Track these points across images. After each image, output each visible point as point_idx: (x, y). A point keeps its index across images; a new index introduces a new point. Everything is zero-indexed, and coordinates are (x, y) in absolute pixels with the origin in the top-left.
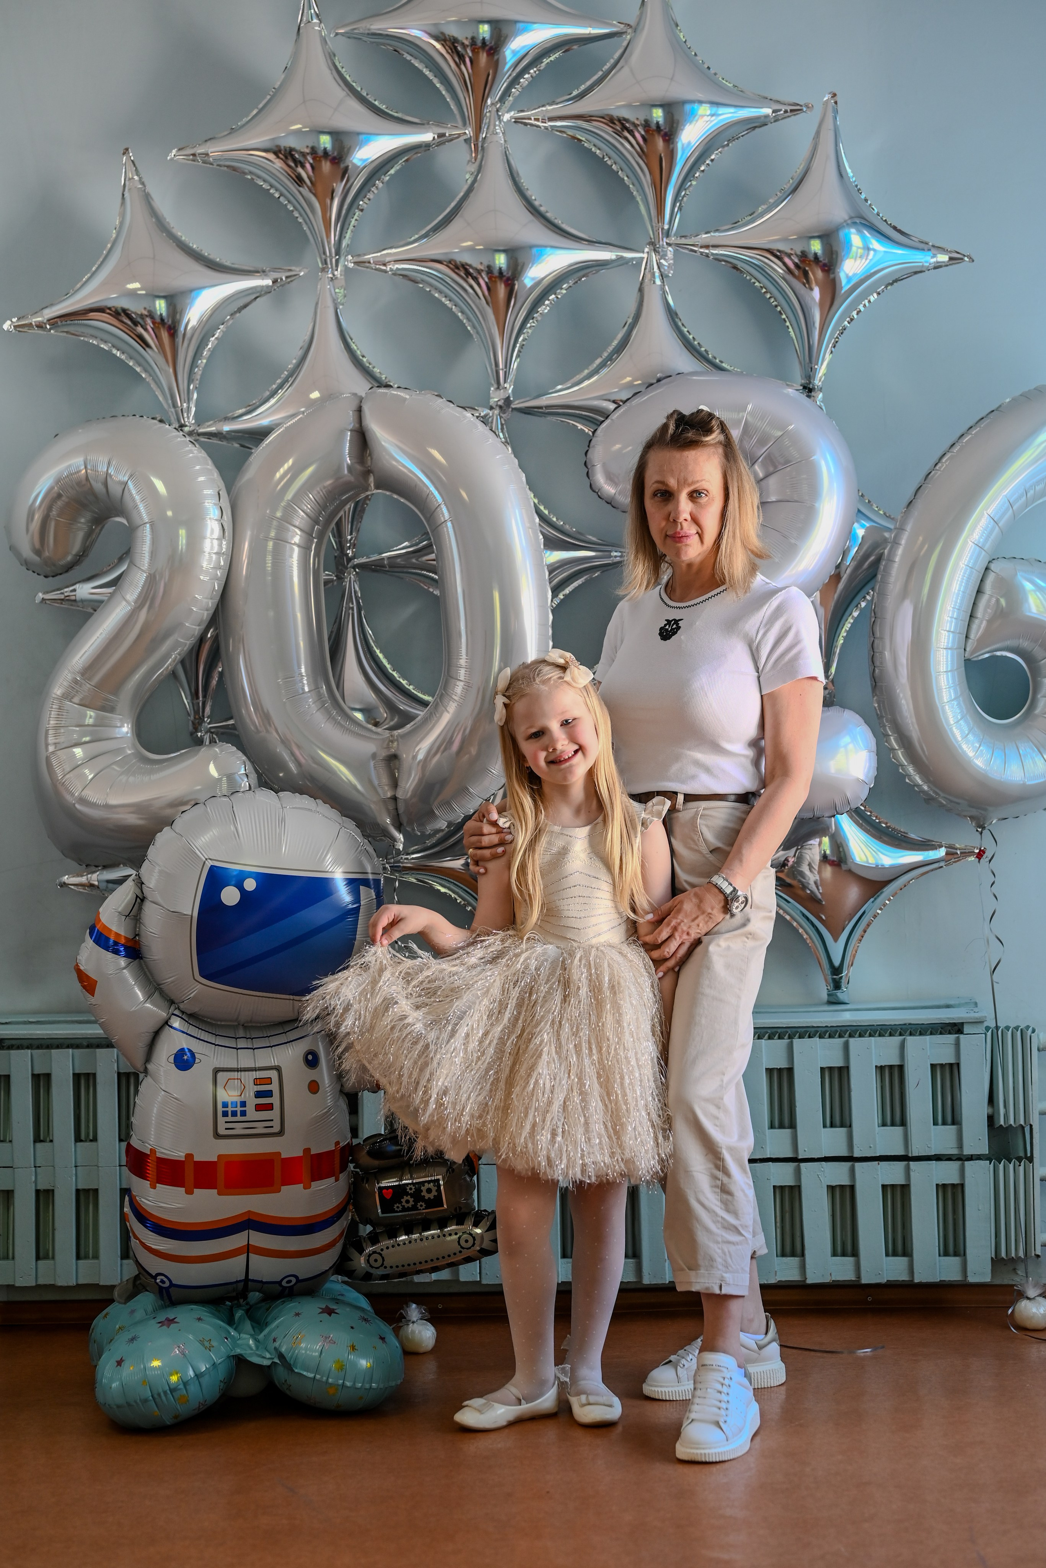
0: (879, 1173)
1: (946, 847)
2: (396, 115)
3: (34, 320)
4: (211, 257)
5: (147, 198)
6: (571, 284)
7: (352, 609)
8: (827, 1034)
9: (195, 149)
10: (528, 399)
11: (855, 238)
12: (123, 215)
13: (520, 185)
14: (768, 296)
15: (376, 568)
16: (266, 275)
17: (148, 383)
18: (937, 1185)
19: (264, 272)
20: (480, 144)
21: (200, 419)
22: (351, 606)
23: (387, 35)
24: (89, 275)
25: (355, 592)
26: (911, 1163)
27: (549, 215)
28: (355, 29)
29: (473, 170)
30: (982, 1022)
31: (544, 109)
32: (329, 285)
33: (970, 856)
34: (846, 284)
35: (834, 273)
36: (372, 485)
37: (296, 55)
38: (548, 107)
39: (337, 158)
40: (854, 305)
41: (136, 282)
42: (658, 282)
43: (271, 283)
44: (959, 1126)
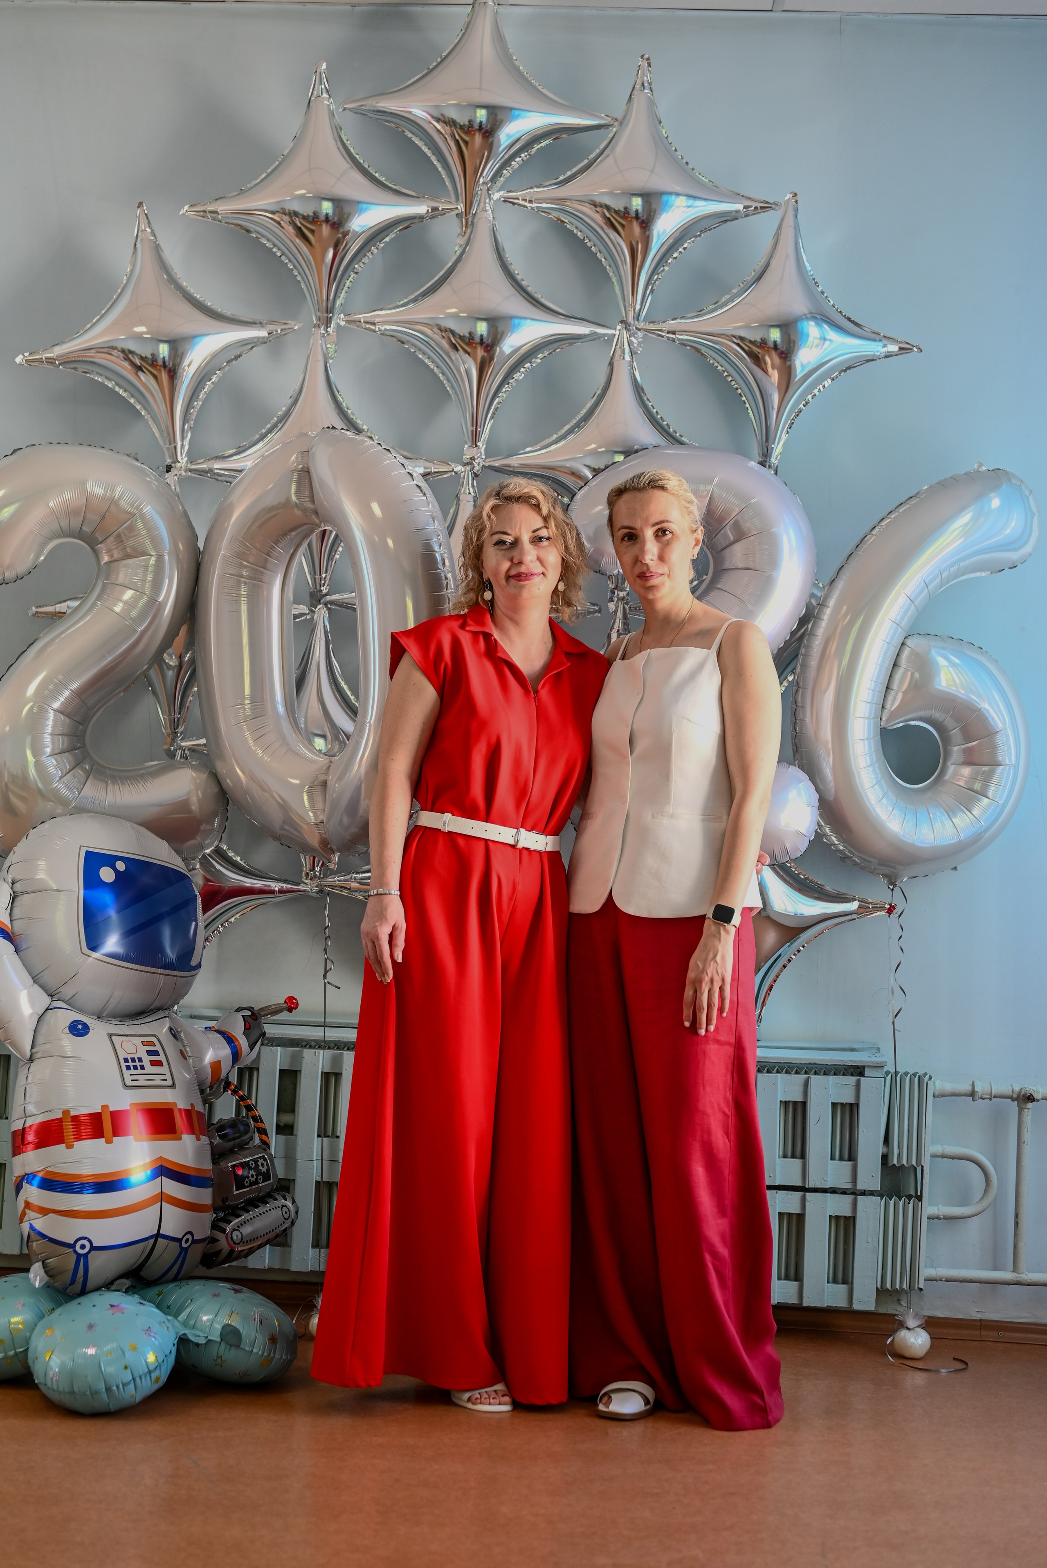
0: (777, 1201)
1: (859, 901)
2: (394, 187)
3: (44, 356)
4: (213, 307)
5: (157, 249)
6: (546, 355)
7: (321, 642)
9: (206, 206)
10: (499, 458)
11: (812, 330)
12: (134, 264)
13: (505, 259)
14: (730, 379)
15: (346, 606)
16: (263, 327)
17: (147, 421)
18: (831, 1216)
19: (261, 323)
20: (470, 220)
21: (192, 455)
22: (320, 639)
23: (391, 113)
24: (98, 317)
25: (325, 627)
26: (807, 1193)
27: (529, 289)
28: (362, 105)
29: (462, 243)
30: (882, 1067)
31: (531, 190)
32: (321, 340)
33: (881, 910)
34: (801, 371)
35: (790, 361)
37: (305, 126)
38: (536, 190)
39: (337, 223)
40: (809, 390)
41: (142, 326)
42: (628, 358)
43: (267, 335)
44: (854, 1162)
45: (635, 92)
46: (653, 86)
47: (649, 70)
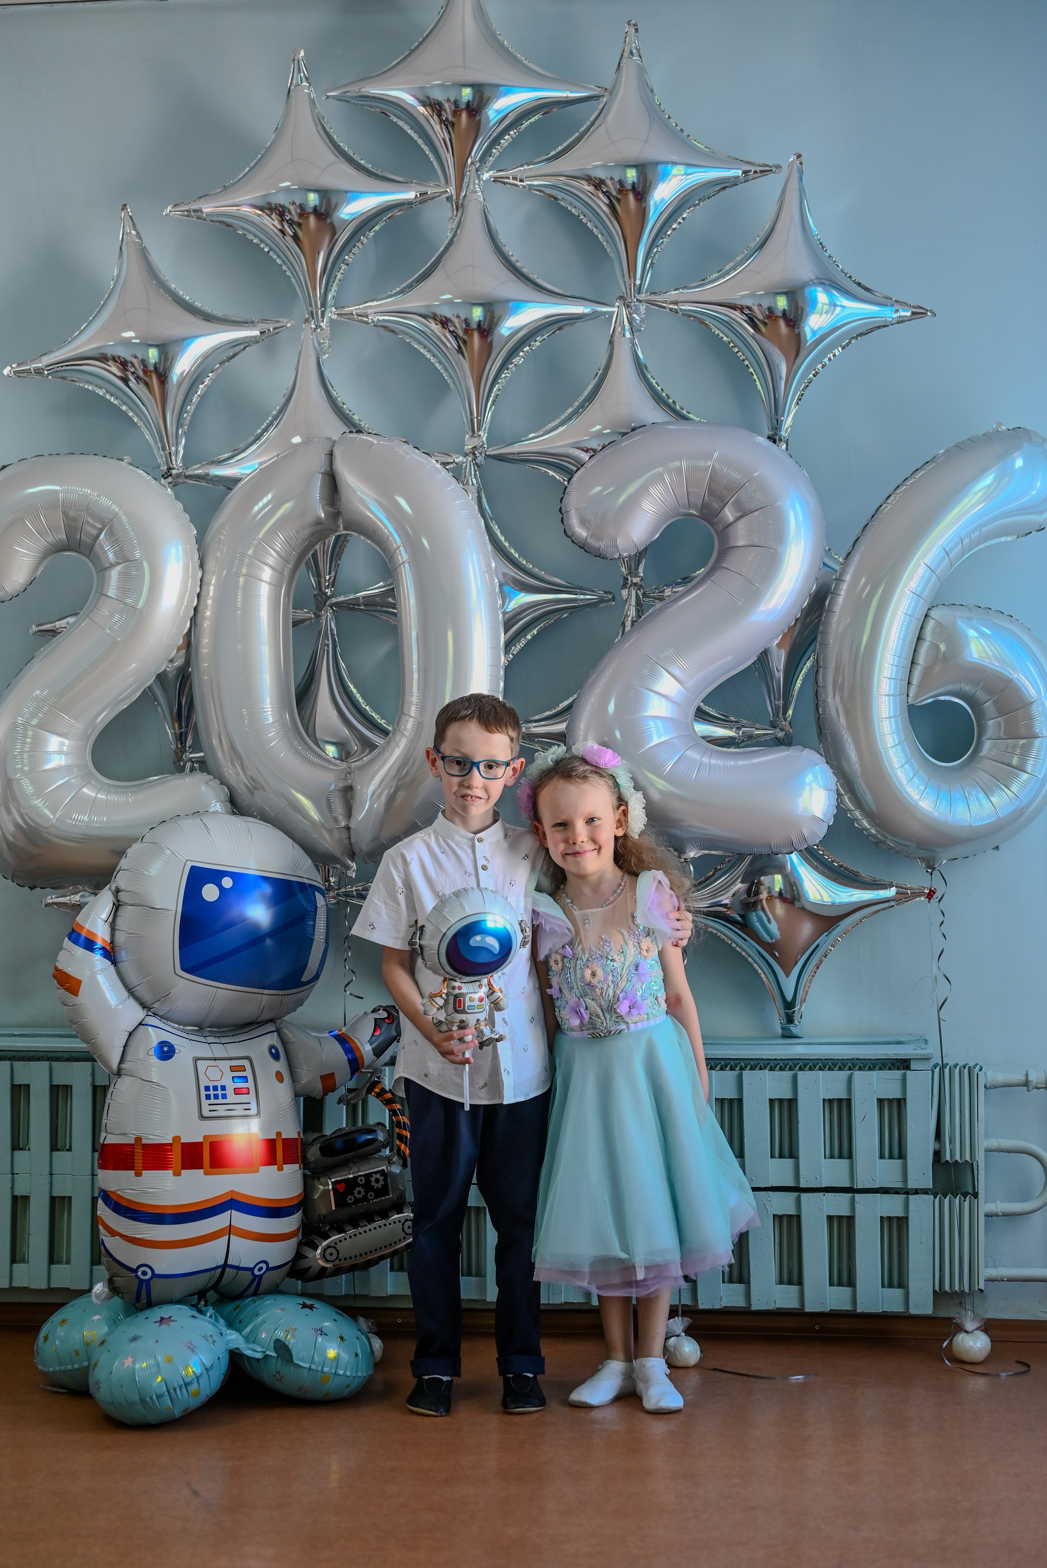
0: (825, 1204)
1: (896, 887)
2: (380, 174)
3: (32, 366)
4: (202, 308)
5: (143, 252)
6: (545, 337)
7: (328, 645)
8: (778, 1067)
9: (190, 205)
10: (501, 446)
11: (822, 297)
12: (120, 268)
13: (498, 241)
14: (736, 350)
15: (350, 606)
16: (254, 326)
17: (139, 428)
18: (882, 1218)
19: (252, 322)
20: (460, 202)
21: (187, 461)
22: (327, 642)
23: (374, 97)
24: (86, 324)
25: (331, 630)
26: (856, 1195)
27: (525, 270)
28: (347, 92)
29: (453, 227)
30: (928, 1059)
31: (522, 168)
32: (312, 335)
33: (922, 896)
34: (811, 338)
35: (799, 328)
36: (341, 526)
37: (286, 117)
38: (526, 167)
39: (323, 214)
40: (818, 359)
41: (130, 330)
42: (628, 335)
43: (259, 334)
44: (904, 1160)
45: (624, 60)
46: (641, 51)
47: (637, 36)
